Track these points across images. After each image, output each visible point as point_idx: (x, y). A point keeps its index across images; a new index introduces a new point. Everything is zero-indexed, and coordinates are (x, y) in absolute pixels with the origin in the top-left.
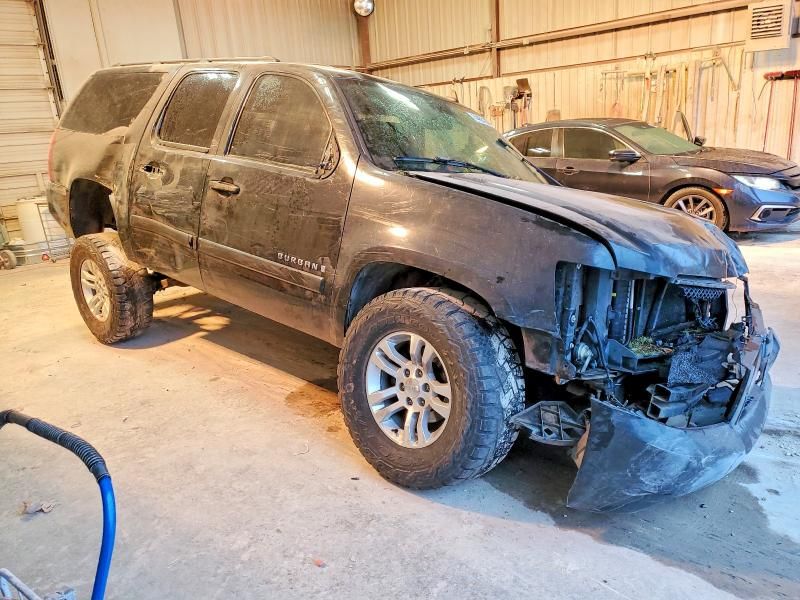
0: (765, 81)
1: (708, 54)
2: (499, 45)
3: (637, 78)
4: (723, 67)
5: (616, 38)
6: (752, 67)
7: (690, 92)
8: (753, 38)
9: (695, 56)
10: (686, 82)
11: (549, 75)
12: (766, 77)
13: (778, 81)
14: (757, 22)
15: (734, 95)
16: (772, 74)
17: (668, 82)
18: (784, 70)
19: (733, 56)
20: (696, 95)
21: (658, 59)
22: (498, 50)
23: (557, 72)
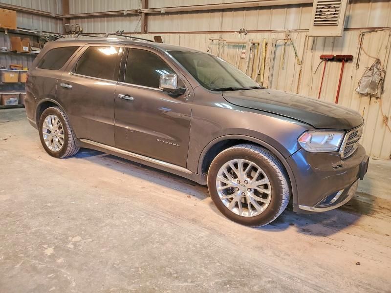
0: (321, 61)
1: (282, 36)
2: (146, 11)
3: (234, 46)
4: (291, 47)
5: (222, 17)
6: (312, 49)
7: (268, 61)
8: (315, 25)
9: (273, 36)
10: (266, 54)
11: (177, 36)
12: (322, 57)
13: (329, 62)
14: (320, 13)
15: (298, 68)
16: (326, 56)
17: (254, 51)
18: (335, 54)
19: (299, 40)
20: (272, 65)
21: (249, 34)
22: (147, 15)
23: (182, 35)
